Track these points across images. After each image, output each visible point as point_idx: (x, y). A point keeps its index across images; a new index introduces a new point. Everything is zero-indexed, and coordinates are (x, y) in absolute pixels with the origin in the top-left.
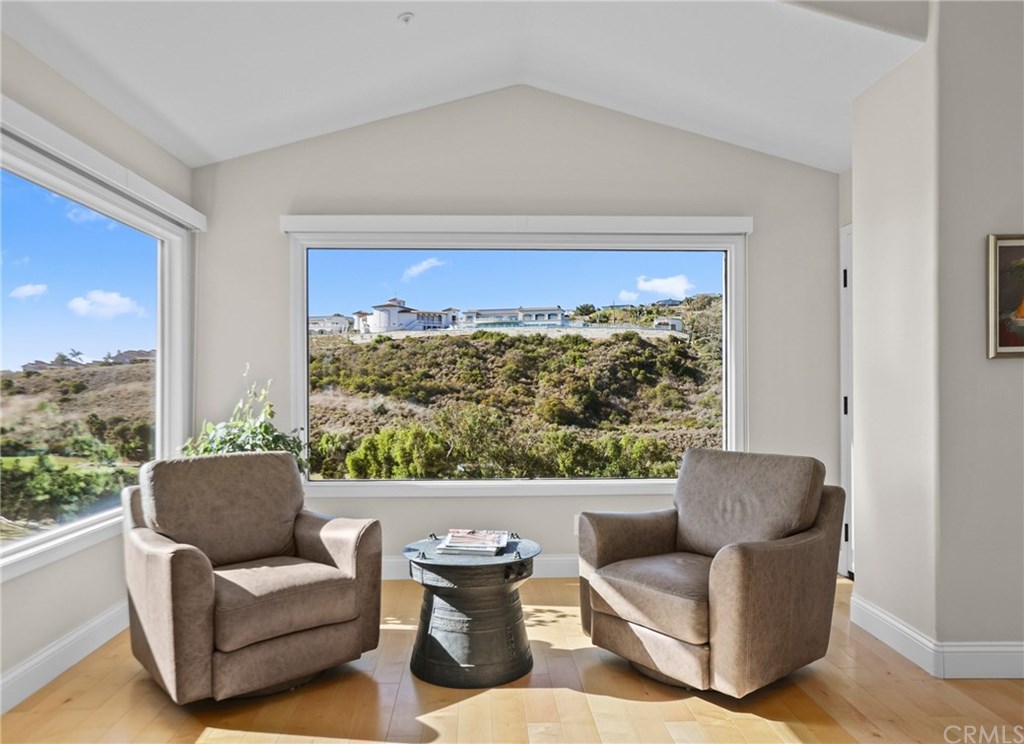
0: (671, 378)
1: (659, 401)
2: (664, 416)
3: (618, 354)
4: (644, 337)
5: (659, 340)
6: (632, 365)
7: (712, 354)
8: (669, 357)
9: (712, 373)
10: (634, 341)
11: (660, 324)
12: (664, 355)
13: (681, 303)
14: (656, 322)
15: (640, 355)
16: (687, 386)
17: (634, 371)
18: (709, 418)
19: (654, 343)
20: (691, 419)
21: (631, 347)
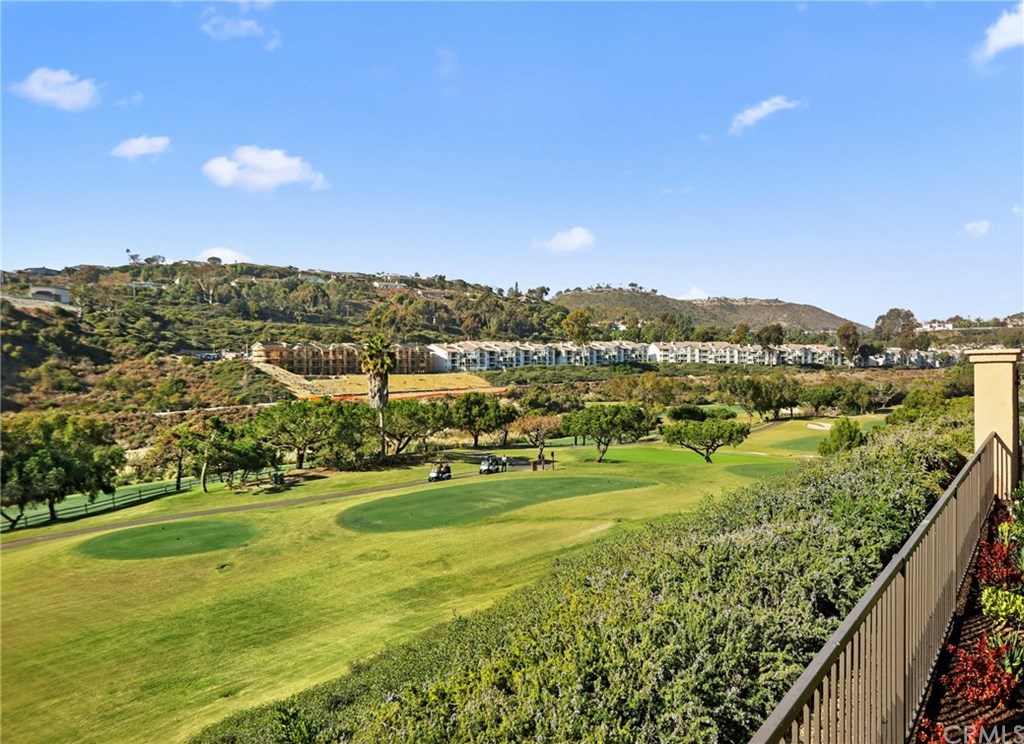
0: (60, 357)
1: (44, 384)
2: (52, 401)
4: (18, 307)
5: (39, 311)
6: (5, 339)
7: (112, 330)
8: (57, 332)
9: (114, 352)
10: (4, 311)
11: (38, 293)
12: (50, 329)
13: (59, 273)
14: (33, 290)
15: (14, 328)
16: (82, 365)
17: (6, 346)
18: (113, 401)
19: (33, 315)
20: (90, 403)
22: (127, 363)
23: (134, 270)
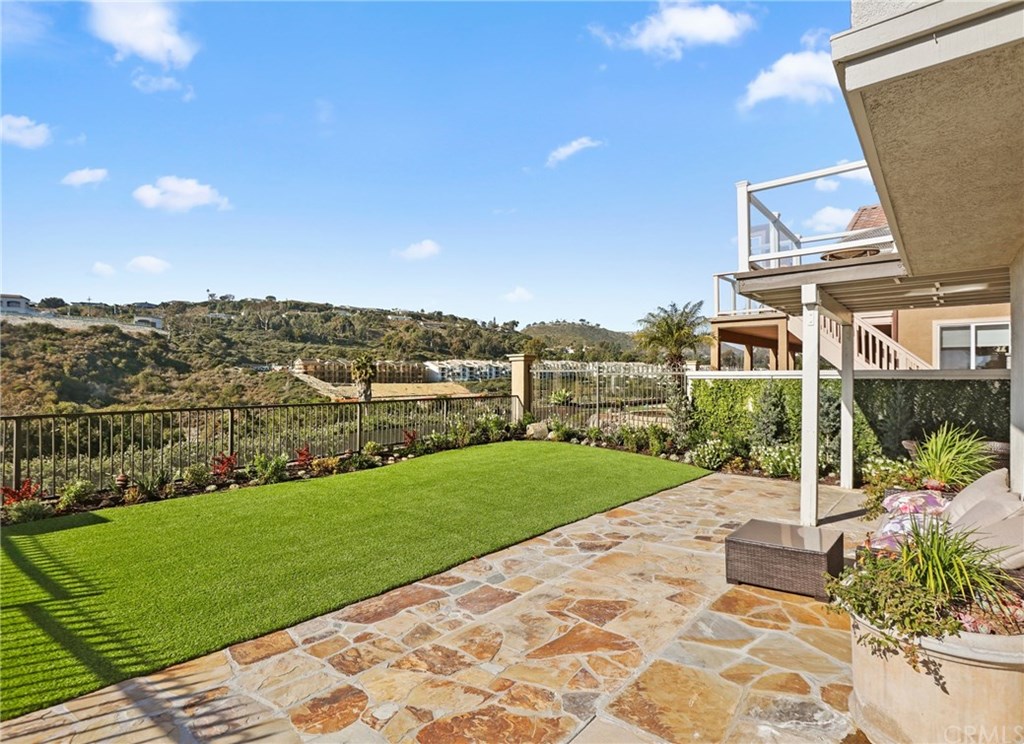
0: (153, 367)
1: (141, 387)
2: (147, 399)
3: (97, 344)
4: (125, 331)
5: (140, 334)
6: (114, 354)
7: (192, 349)
8: (152, 349)
9: (193, 364)
10: (114, 334)
11: (140, 321)
12: (147, 347)
13: (157, 306)
14: (136, 319)
15: (122, 346)
16: (169, 374)
17: (114, 360)
18: (191, 400)
19: (135, 337)
20: (173, 401)
21: (112, 339)
22: (202, 373)
23: (211, 305)
